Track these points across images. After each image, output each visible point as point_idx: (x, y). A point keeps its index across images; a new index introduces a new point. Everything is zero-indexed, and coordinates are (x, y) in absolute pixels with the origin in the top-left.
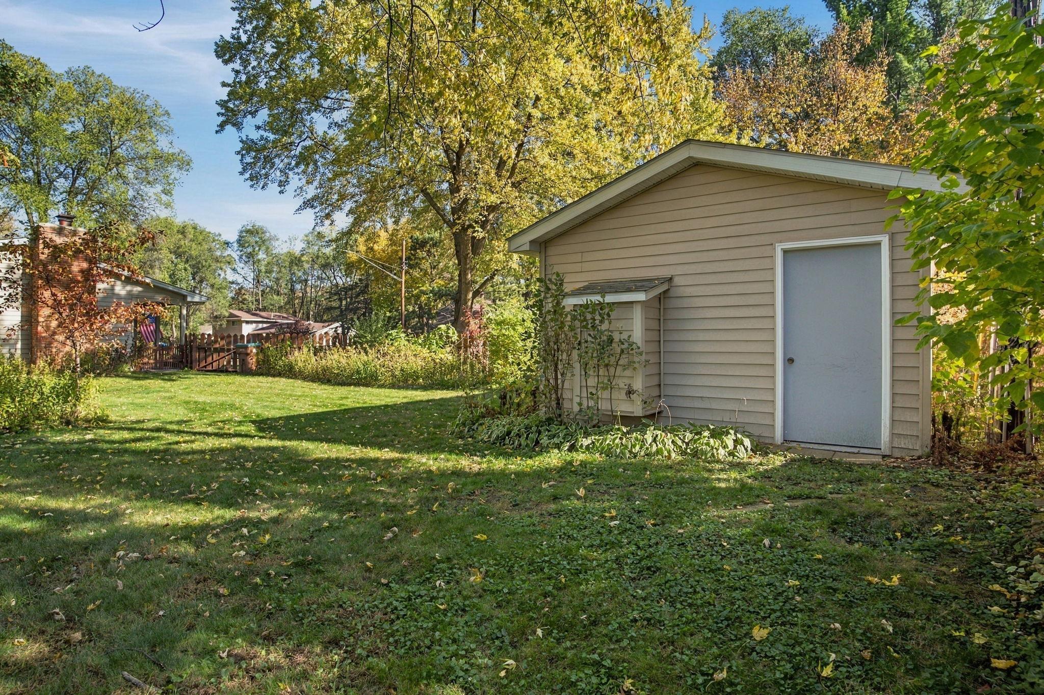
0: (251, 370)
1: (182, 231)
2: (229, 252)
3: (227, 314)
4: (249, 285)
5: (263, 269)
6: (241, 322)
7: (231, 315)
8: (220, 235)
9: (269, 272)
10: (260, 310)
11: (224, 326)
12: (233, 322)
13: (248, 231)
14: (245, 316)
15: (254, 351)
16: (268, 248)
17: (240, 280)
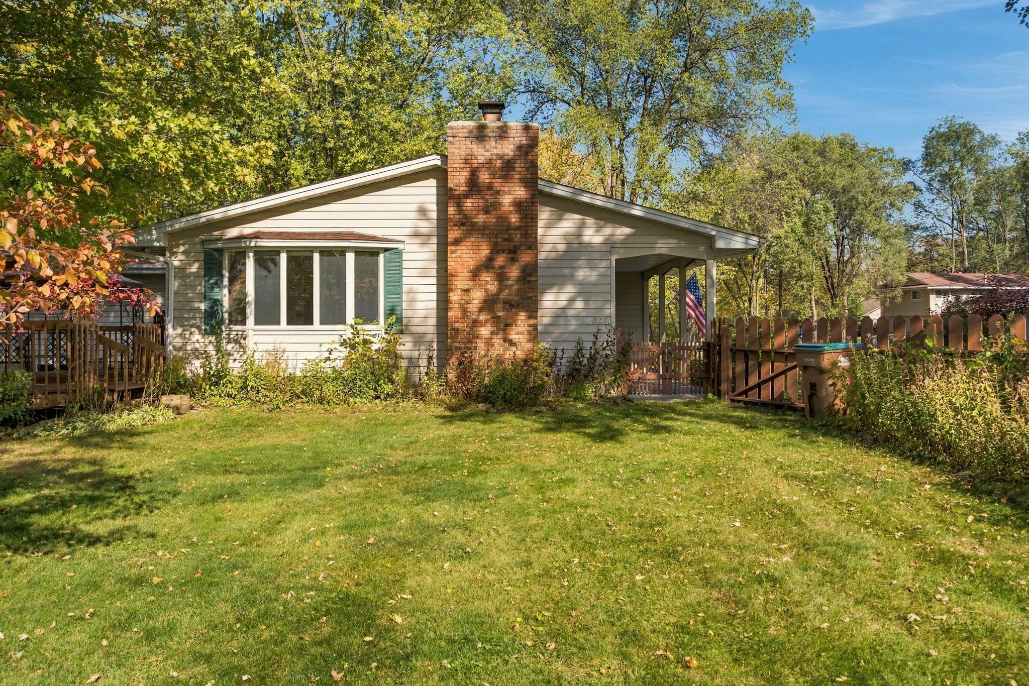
0: (832, 411)
1: (822, 151)
2: (909, 176)
3: (903, 279)
4: (945, 230)
5: (970, 198)
6: (927, 293)
7: (911, 281)
8: (891, 150)
9: (980, 203)
10: (965, 271)
11: (899, 300)
12: (915, 294)
13: (940, 136)
14: (934, 282)
15: (844, 362)
16: (978, 160)
17: (929, 222)
